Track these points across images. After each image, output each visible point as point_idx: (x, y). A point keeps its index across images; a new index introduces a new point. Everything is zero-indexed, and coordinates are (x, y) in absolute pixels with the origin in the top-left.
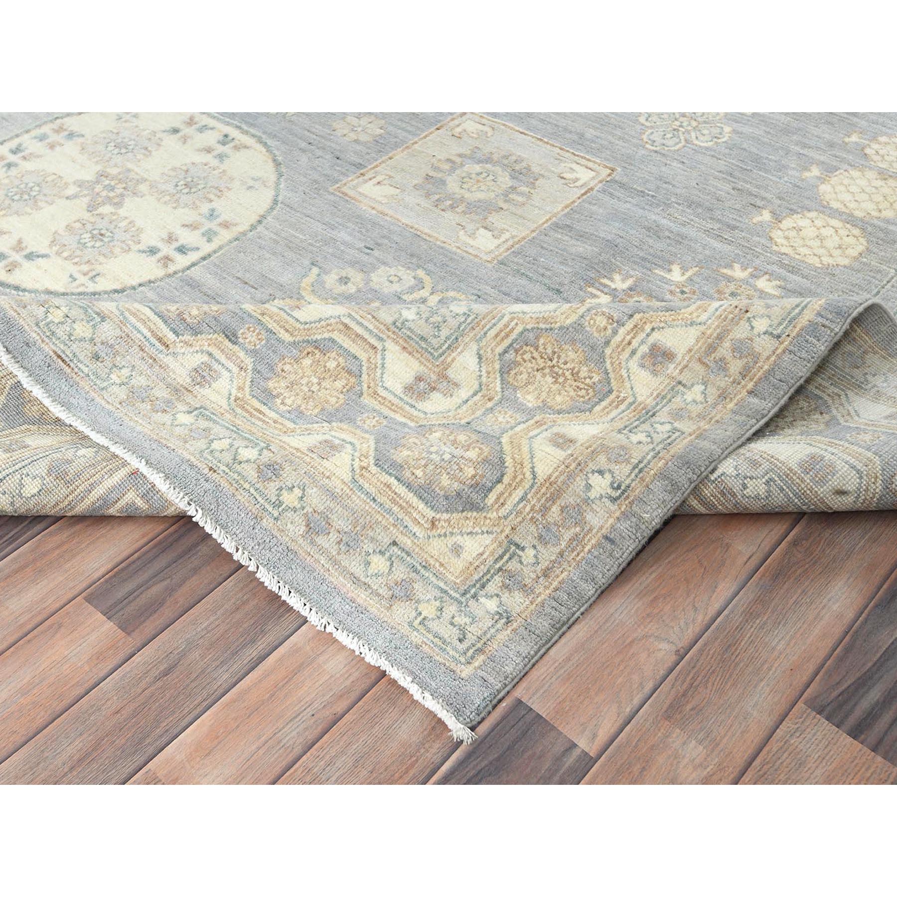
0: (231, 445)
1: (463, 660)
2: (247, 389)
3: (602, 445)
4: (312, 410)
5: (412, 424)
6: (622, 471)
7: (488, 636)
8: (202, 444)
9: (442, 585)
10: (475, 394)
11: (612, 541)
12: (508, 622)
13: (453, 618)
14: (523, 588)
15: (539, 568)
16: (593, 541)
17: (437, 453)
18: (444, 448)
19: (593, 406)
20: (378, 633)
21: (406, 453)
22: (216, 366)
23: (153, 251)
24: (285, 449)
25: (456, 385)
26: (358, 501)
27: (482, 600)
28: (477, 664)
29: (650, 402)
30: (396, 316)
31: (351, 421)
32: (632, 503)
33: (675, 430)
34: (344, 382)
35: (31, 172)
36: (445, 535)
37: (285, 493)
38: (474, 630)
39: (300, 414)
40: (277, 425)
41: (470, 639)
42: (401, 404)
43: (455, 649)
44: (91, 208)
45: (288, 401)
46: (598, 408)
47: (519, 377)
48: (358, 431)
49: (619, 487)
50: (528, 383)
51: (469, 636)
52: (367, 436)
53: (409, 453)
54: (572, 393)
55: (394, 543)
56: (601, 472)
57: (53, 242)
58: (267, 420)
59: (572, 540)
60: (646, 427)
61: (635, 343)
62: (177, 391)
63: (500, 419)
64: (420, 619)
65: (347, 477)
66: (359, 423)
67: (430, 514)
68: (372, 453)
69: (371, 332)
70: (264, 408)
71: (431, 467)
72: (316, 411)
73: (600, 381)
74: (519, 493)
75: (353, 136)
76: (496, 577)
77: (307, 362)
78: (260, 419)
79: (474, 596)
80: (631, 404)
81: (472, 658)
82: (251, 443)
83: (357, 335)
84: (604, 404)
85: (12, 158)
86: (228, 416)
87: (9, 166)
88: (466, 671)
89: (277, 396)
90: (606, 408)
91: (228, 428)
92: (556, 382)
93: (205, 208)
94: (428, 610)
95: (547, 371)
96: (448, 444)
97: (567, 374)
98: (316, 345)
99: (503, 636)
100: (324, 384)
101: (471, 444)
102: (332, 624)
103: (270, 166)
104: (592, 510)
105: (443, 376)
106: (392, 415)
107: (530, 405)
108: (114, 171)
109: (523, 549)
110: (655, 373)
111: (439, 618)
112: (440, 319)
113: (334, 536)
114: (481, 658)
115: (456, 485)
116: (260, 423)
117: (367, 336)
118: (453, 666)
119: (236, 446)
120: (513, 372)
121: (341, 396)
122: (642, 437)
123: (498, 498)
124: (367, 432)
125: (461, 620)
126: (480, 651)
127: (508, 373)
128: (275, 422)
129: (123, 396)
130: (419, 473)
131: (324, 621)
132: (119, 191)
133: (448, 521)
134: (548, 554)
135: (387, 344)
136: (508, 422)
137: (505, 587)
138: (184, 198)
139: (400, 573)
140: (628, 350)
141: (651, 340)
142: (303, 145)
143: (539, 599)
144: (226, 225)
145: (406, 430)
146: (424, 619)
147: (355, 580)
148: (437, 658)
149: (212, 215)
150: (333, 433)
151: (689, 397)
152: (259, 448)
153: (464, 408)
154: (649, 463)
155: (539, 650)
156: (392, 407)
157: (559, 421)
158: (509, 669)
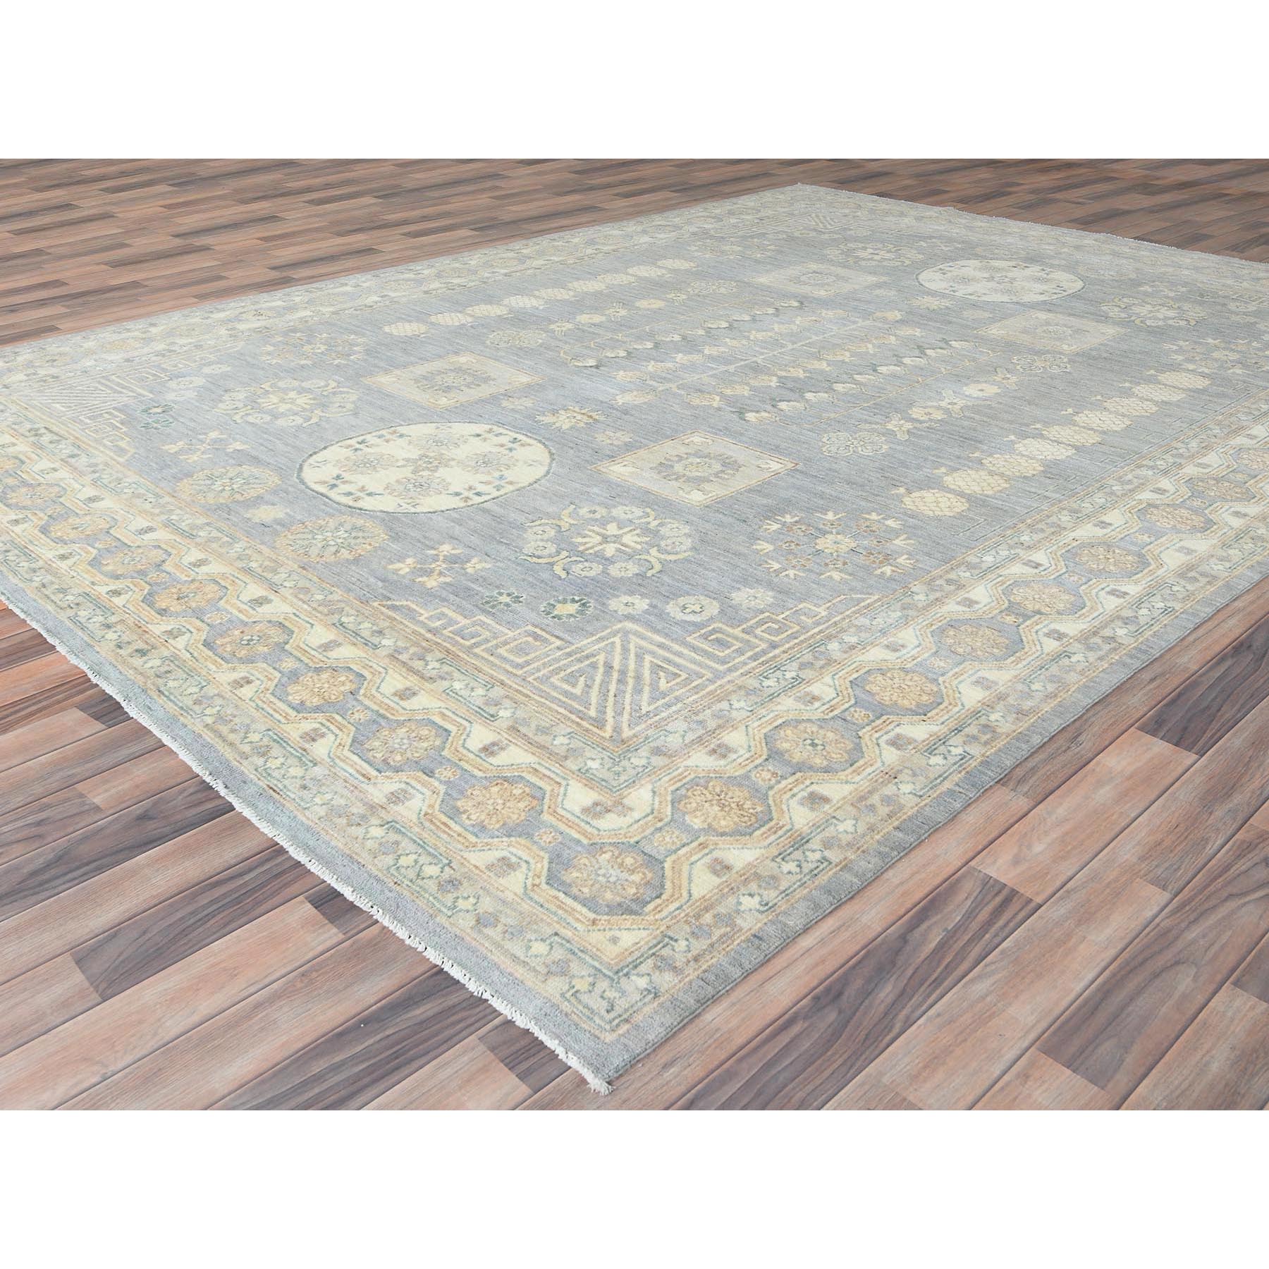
0: (416, 862)
1: (608, 1027)
2: (437, 807)
3: (756, 873)
4: (493, 825)
5: (585, 841)
6: (771, 895)
7: (635, 1009)
8: (389, 860)
9: (596, 964)
10: (647, 815)
11: (760, 939)
12: (656, 996)
13: (604, 991)
14: (674, 969)
15: (690, 955)
16: (743, 938)
17: (604, 875)
18: (611, 871)
19: (754, 831)
20: (530, 1001)
21: (575, 874)
22: (411, 791)
23: (457, 494)
24: (465, 866)
25: (631, 809)
26: (526, 906)
27: (633, 978)
28: (621, 1032)
29: (806, 830)
30: (582, 765)
31: (529, 836)
32: (777, 915)
33: (825, 859)
34: (527, 803)
35: (371, 454)
36: (604, 930)
37: (460, 901)
38: (621, 1005)
39: (483, 828)
40: (460, 839)
41: (618, 1010)
42: (577, 821)
43: (602, 1018)
44: (414, 472)
45: (474, 817)
46: (758, 833)
47: (688, 806)
48: (535, 848)
49: (767, 904)
50: (696, 810)
51: (617, 1008)
52: (542, 854)
53: (578, 875)
54: (736, 819)
55: (556, 934)
56: (751, 895)
57: (387, 488)
58: (451, 833)
59: (721, 937)
60: (797, 855)
61: (795, 790)
62: (373, 808)
63: (667, 839)
64: (572, 991)
65: (520, 891)
66: (536, 839)
67: (592, 916)
68: (545, 872)
69: (557, 774)
70: (451, 823)
71: (597, 886)
72: (497, 826)
73: (762, 812)
74: (676, 905)
75: (609, 441)
76: (649, 960)
77: (495, 789)
78: (444, 832)
79: (627, 975)
80: (788, 831)
81: (618, 1025)
82: (435, 858)
83: (544, 775)
84: (763, 829)
85: (358, 446)
86: (417, 829)
87: (356, 450)
88: (609, 1038)
89: (465, 812)
90: (764, 833)
91: (415, 842)
92: (722, 810)
93: (497, 474)
94: (581, 985)
95: (715, 802)
96: (616, 867)
97: (733, 805)
98: (506, 779)
99: (648, 1010)
100: (508, 804)
101: (636, 868)
102: (488, 992)
103: (547, 454)
104: (742, 917)
105: (619, 803)
106: (568, 830)
107: (696, 827)
108: (432, 455)
109: (676, 941)
110: (812, 809)
111: (590, 992)
112: (621, 769)
113: (500, 928)
114: (626, 1027)
115: (618, 899)
116: (445, 836)
117: (553, 776)
118: (597, 1033)
119: (421, 863)
120: (683, 803)
121: (523, 814)
122: (791, 866)
123: (656, 908)
124: (542, 849)
125: (610, 994)
126: (627, 1021)
127: (679, 802)
128: (459, 835)
129: (323, 813)
130: (586, 890)
131: (481, 989)
132: (436, 463)
133: (609, 921)
134: (699, 946)
135: (570, 782)
136: (673, 843)
137: (656, 967)
138: (482, 469)
139: (558, 954)
140: (790, 794)
141: (809, 790)
142: (571, 445)
143: (687, 980)
144: (511, 483)
145: (580, 849)
146: (577, 992)
147: (515, 958)
148: (583, 1026)
149: (501, 477)
150: (511, 849)
151: (841, 828)
152: (440, 865)
153: (636, 826)
154: (795, 890)
155: (682, 1020)
156: (569, 824)
157: (721, 846)
158: (651, 1037)
